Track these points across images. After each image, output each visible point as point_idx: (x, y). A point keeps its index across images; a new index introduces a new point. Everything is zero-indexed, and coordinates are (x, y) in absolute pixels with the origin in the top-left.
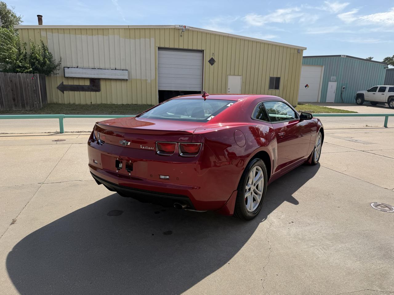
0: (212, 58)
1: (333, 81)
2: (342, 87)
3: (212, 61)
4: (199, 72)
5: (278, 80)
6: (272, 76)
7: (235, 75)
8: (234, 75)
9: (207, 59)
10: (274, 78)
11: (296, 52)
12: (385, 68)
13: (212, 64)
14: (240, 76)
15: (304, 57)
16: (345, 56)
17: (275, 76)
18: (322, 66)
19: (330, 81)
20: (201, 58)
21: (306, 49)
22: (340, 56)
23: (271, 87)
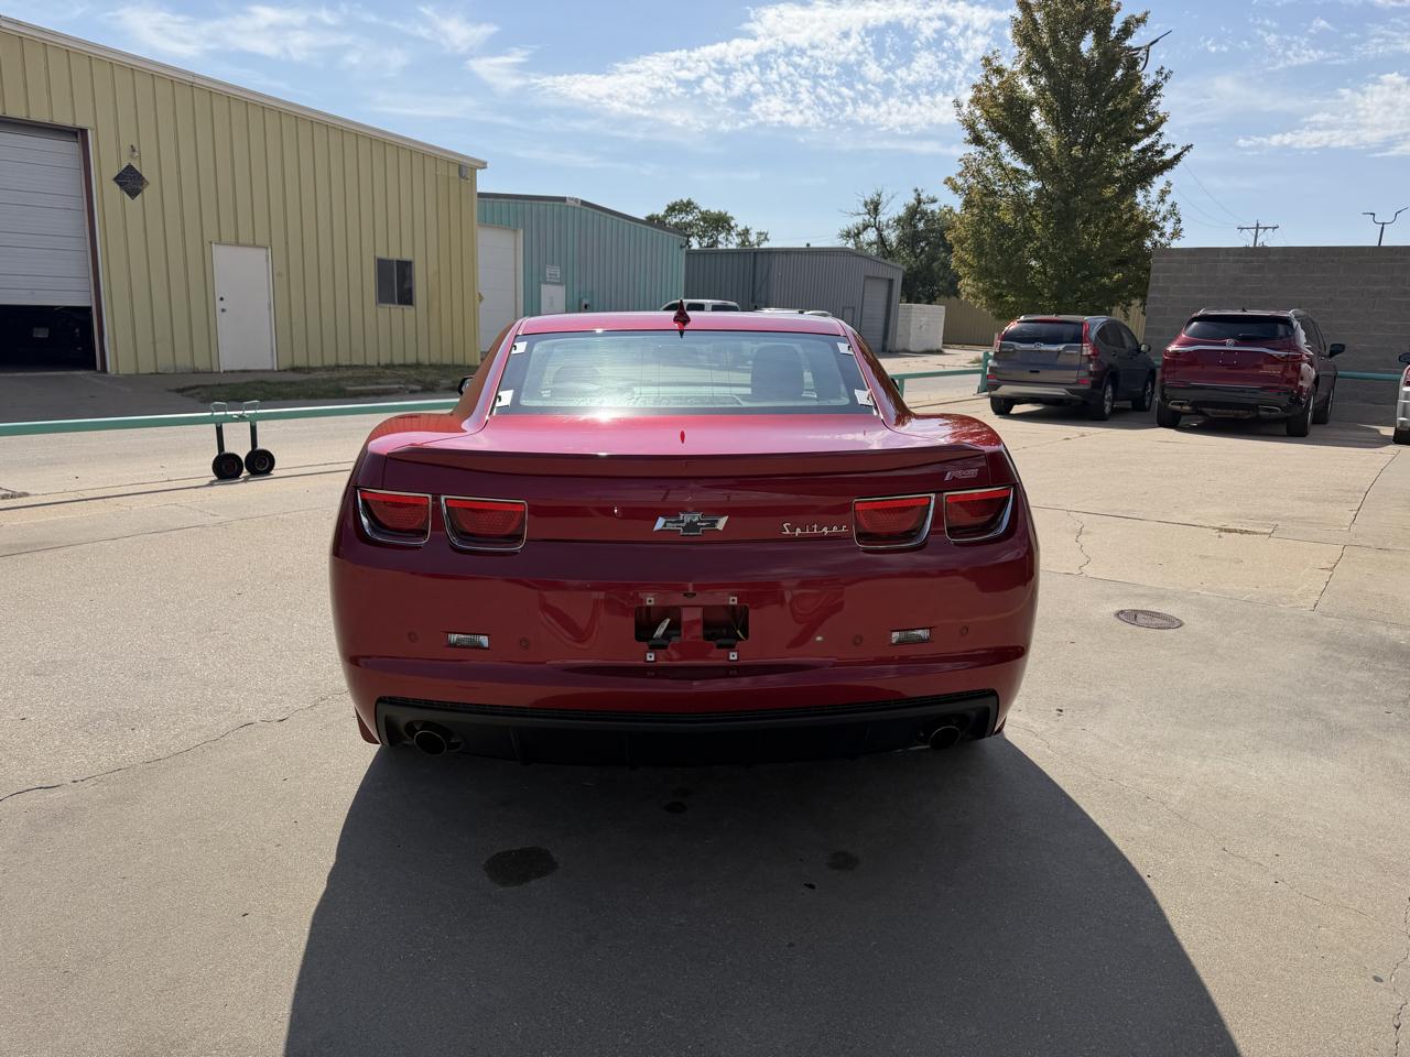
0: (130, 167)
1: (553, 283)
2: (580, 301)
3: (130, 181)
4: (74, 223)
5: (405, 268)
6: (382, 255)
7: (242, 246)
8: (237, 244)
9: (106, 167)
10: (391, 262)
11: (454, 172)
12: (681, 247)
13: (133, 193)
14: (264, 251)
15: (481, 195)
16: (576, 200)
17: (394, 256)
18: (515, 231)
19: (546, 283)
20: (78, 163)
21: (484, 165)
22: (563, 199)
23: (384, 296)
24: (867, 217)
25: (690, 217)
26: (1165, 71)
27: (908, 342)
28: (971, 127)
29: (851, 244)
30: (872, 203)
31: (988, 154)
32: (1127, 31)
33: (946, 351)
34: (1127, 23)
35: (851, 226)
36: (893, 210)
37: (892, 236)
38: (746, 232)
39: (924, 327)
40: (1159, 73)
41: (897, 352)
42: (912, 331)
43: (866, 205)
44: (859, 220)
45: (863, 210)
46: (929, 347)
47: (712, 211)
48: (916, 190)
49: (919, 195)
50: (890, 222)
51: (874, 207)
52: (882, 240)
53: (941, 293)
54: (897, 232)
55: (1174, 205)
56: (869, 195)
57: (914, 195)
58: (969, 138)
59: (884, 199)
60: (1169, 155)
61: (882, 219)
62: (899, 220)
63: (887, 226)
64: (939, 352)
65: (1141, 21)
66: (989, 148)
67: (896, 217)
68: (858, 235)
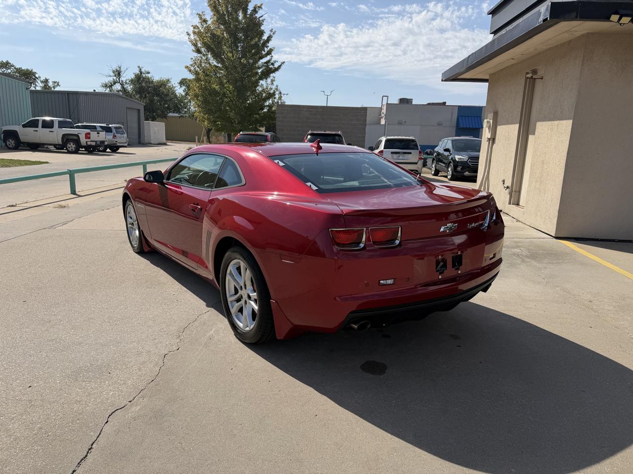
12: (27, 89)
24: (115, 78)
25: (9, 71)
26: (273, 31)
27: (151, 140)
28: (195, 45)
29: (108, 91)
30: (117, 71)
31: (204, 58)
32: (255, 11)
33: (168, 144)
34: (255, 8)
35: (107, 81)
36: (128, 75)
37: (129, 88)
38: (46, 81)
39: (157, 133)
40: (271, 31)
41: (146, 144)
42: (151, 134)
43: (114, 72)
44: (111, 79)
45: (112, 74)
46: (160, 142)
47: (23, 68)
48: (139, 67)
49: (141, 69)
50: (127, 81)
51: (118, 73)
52: (124, 90)
53: (159, 116)
54: (131, 86)
55: (277, 86)
56: (115, 67)
57: (138, 69)
58: (194, 49)
59: (122, 69)
60: (276, 65)
61: (123, 79)
62: (132, 81)
63: (126, 83)
64: (165, 144)
65: (260, 7)
66: (204, 55)
67: (130, 79)
68: (111, 86)
